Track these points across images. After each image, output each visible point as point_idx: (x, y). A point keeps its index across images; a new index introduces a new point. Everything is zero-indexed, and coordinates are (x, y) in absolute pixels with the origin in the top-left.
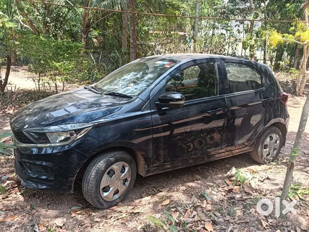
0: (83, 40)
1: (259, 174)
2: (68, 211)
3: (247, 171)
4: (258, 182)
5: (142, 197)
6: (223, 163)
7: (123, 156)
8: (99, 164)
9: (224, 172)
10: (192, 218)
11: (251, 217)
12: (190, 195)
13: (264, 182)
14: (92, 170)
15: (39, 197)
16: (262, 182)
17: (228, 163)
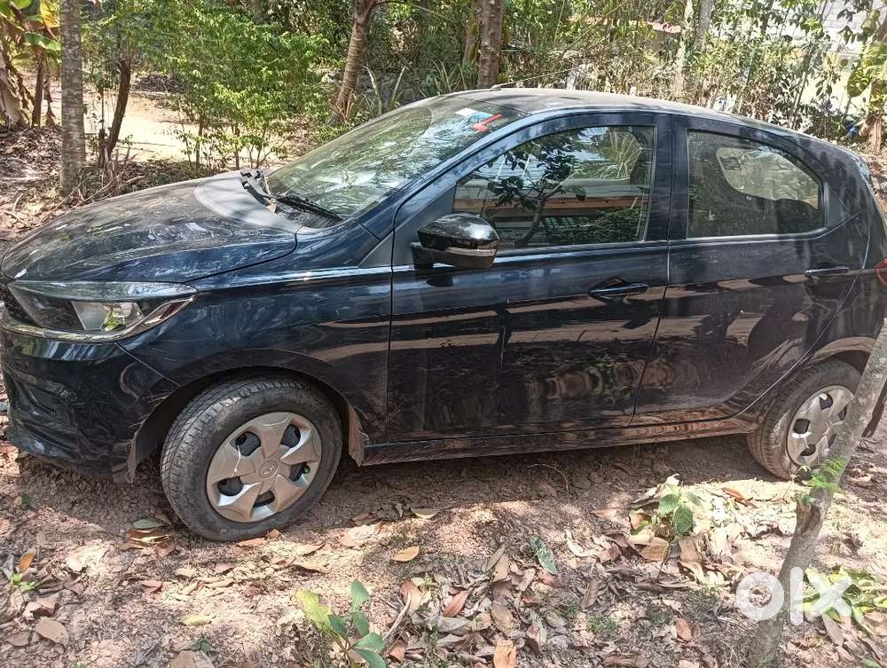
0: (354, 29)
1: (755, 511)
2: (122, 531)
3: (721, 493)
4: (740, 536)
5: (351, 524)
6: (653, 456)
7: (293, 397)
8: (207, 411)
9: (641, 486)
10: (467, 618)
11: (659, 653)
12: (493, 543)
13: (759, 542)
14: (186, 427)
15: (59, 475)
16: (753, 539)
17: (667, 460)
